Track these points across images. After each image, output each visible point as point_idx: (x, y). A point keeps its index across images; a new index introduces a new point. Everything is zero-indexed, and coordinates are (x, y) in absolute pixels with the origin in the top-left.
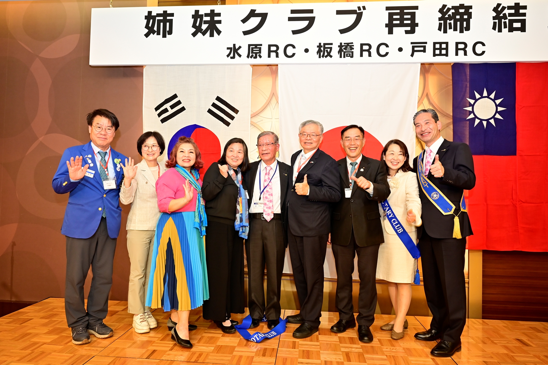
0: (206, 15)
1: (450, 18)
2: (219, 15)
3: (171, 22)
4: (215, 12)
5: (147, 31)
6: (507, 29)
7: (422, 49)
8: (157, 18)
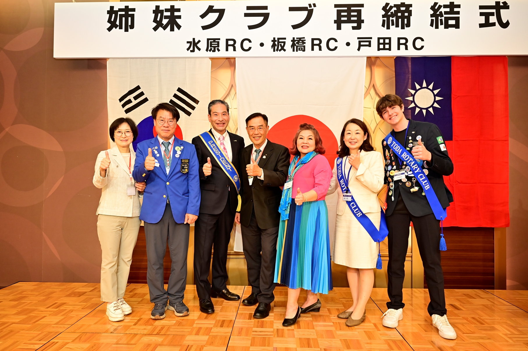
0: (167, 10)
1: (392, 15)
2: (179, 10)
3: (132, 16)
4: (175, 8)
5: (109, 25)
6: (443, 26)
7: (368, 43)
8: (119, 13)
